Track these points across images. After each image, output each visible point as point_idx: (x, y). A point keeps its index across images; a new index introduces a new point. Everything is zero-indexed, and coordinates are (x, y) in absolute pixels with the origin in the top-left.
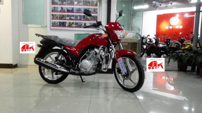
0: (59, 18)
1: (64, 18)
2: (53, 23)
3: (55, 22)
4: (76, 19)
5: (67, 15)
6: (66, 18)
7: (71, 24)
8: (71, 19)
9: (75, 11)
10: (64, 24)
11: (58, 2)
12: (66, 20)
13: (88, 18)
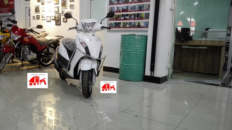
0: (115, 18)
1: (119, 19)
2: (110, 24)
3: (111, 23)
4: (130, 18)
5: (122, 15)
6: (121, 18)
7: (125, 24)
8: (125, 19)
9: (129, 10)
10: (119, 25)
11: (114, 2)
12: (121, 20)
13: (142, 16)
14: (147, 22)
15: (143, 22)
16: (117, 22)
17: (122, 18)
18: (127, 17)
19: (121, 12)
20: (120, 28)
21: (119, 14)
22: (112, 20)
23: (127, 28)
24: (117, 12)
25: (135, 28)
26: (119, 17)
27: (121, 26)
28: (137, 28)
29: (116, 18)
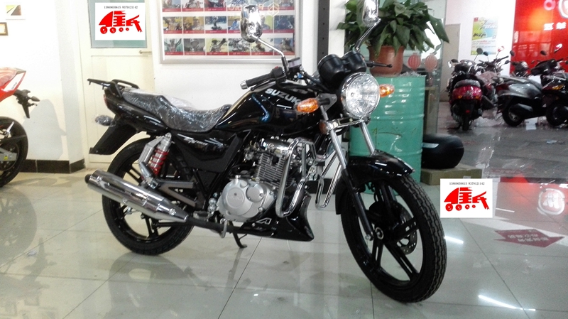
0: (185, 27)
1: (198, 28)
2: (169, 43)
3: (172, 41)
4: (231, 29)
5: (206, 18)
6: (203, 25)
7: (218, 44)
8: (216, 30)
10: (200, 45)
12: (203, 33)
13: (266, 23)
14: (281, 39)
15: (272, 40)
16: (192, 36)
17: (209, 27)
18: (223, 26)
19: (201, 10)
20: (205, 54)
21: (197, 14)
22: (174, 32)
23: (225, 54)
24: (188, 8)
25: (248, 54)
26: (195, 25)
27: (207, 48)
28: (253, 54)
29: (188, 26)
